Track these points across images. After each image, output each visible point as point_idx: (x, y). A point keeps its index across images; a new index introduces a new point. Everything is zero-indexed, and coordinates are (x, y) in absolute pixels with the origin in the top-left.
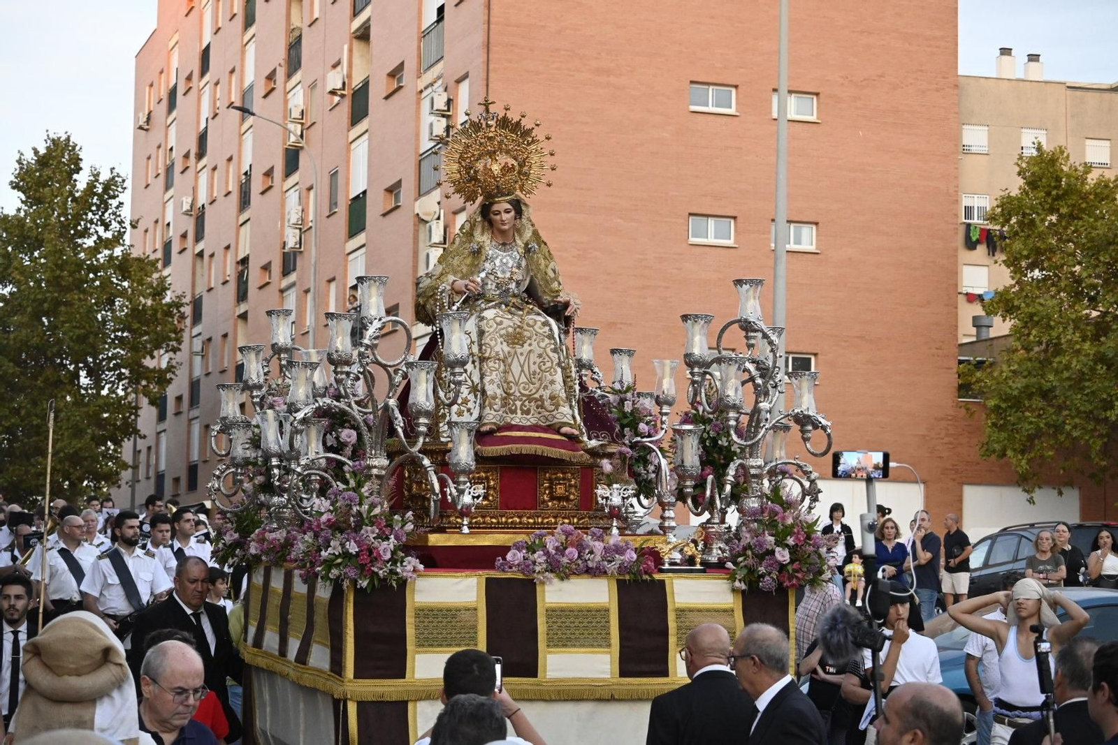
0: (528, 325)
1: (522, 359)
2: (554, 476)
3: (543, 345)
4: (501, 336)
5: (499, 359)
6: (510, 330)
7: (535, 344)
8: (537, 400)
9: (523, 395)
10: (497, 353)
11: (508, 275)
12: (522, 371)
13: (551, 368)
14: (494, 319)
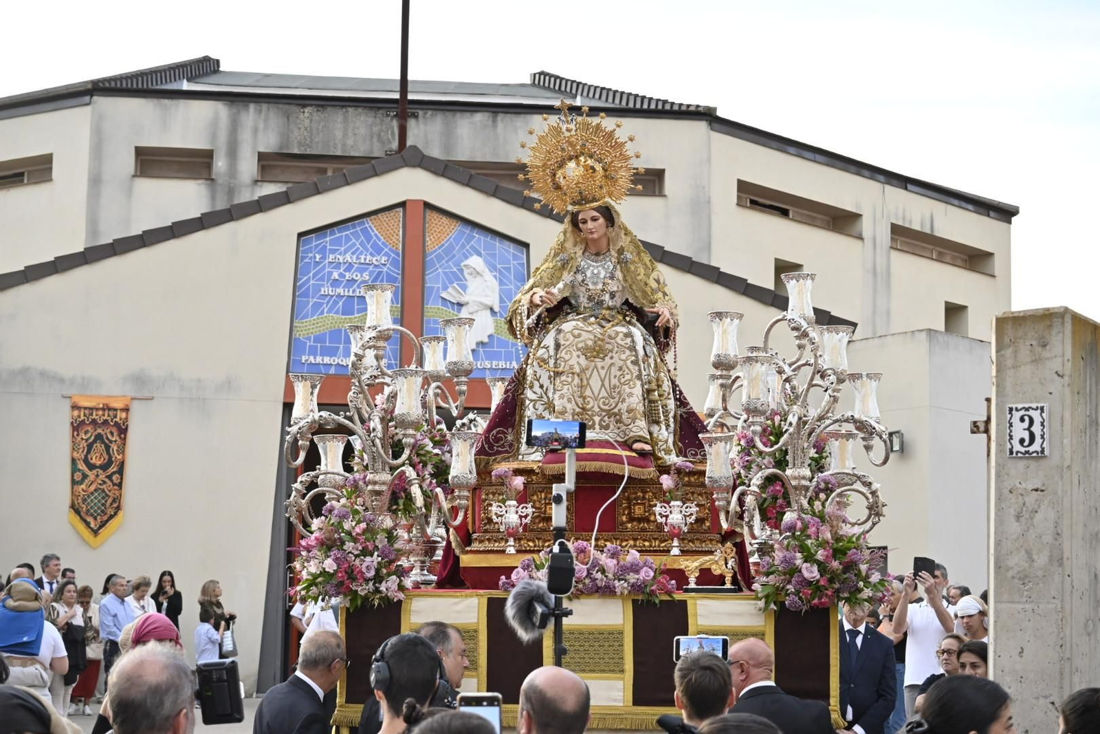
0: (610, 337)
1: (603, 373)
2: (633, 496)
3: (623, 357)
4: (579, 350)
5: (573, 373)
6: (590, 343)
7: (616, 356)
8: (615, 415)
9: (603, 410)
10: (571, 367)
11: (600, 286)
12: (603, 385)
13: (630, 380)
14: (571, 332)
